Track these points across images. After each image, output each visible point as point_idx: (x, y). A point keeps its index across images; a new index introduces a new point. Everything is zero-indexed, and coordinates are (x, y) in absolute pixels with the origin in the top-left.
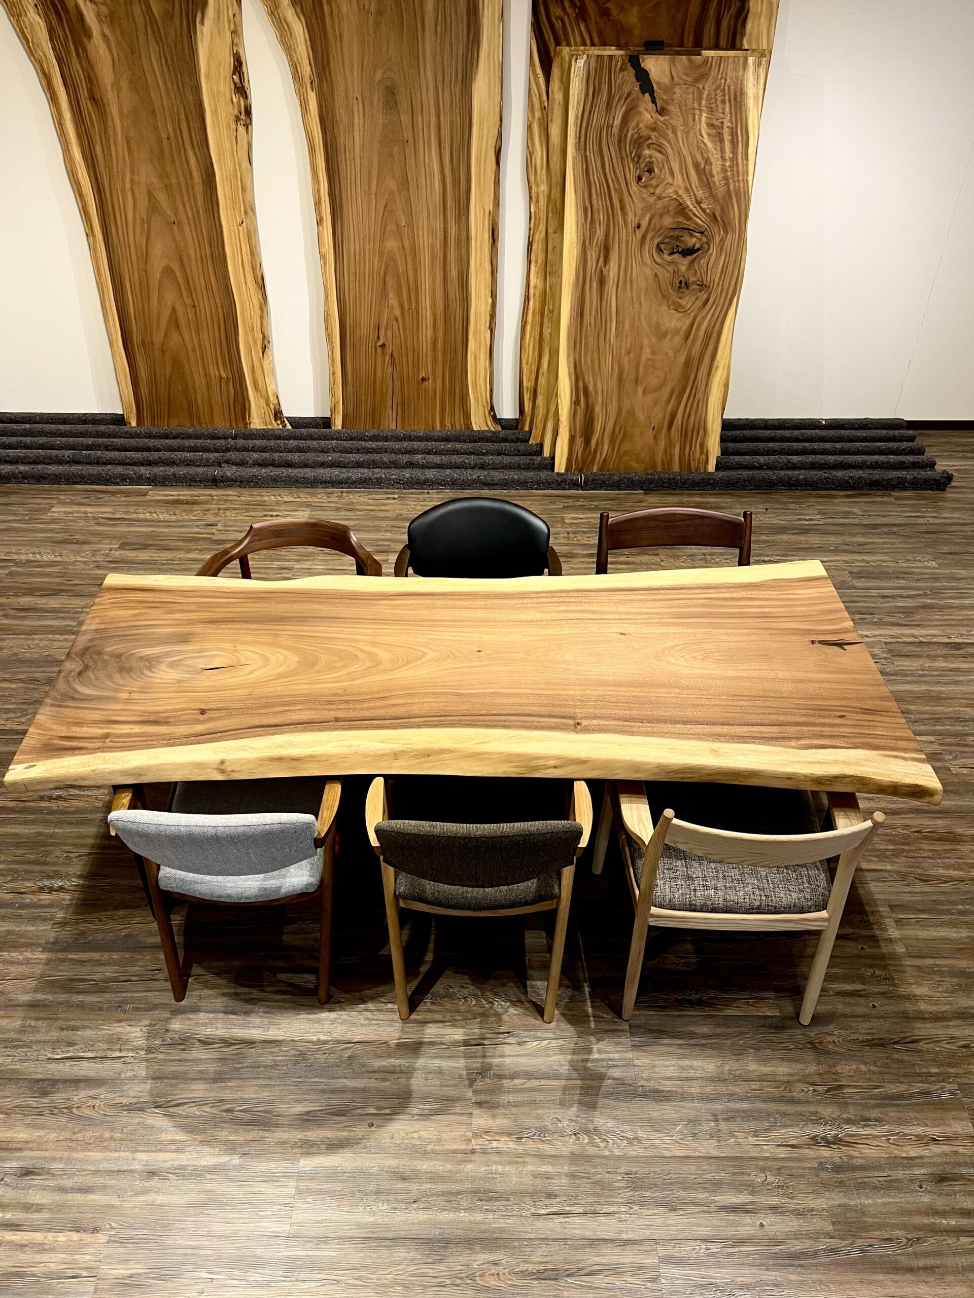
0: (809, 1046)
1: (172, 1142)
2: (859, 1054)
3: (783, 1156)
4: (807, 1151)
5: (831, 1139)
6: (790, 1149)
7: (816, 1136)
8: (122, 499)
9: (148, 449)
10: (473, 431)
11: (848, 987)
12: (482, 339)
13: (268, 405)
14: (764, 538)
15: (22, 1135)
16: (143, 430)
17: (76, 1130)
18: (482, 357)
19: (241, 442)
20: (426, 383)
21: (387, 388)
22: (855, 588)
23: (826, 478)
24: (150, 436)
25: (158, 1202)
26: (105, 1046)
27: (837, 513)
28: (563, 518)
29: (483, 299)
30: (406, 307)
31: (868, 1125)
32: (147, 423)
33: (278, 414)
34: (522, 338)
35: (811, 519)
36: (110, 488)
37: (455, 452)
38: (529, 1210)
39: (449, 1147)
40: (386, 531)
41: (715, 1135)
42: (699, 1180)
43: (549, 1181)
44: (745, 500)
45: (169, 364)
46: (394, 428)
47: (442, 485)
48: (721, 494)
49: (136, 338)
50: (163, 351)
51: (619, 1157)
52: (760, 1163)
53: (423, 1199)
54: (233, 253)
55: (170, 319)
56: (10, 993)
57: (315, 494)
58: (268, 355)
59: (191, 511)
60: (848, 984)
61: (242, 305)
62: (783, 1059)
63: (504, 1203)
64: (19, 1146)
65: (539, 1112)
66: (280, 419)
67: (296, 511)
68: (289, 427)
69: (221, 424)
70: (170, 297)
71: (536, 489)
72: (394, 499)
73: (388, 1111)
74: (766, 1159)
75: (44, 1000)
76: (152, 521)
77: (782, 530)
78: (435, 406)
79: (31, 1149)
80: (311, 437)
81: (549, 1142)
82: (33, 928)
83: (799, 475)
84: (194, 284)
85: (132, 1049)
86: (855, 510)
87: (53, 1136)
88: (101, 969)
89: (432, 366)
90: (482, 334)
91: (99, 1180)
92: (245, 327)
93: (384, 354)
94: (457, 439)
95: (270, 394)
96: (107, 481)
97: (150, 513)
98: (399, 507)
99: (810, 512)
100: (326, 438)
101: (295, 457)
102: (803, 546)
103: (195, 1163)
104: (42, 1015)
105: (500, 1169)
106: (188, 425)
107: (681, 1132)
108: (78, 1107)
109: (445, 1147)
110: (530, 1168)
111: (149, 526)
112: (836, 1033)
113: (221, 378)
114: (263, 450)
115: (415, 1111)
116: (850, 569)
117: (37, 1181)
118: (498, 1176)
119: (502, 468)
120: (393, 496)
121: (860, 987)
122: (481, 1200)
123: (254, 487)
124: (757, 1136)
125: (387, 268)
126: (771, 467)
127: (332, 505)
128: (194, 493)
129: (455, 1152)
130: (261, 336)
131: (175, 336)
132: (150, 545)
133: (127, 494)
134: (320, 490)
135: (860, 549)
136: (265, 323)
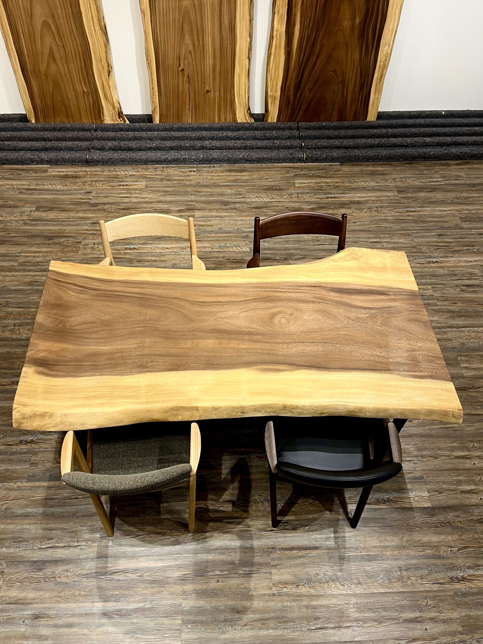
0: (448, 525)
1: (113, 596)
2: (474, 528)
3: (436, 589)
4: (448, 586)
5: (460, 578)
6: (439, 585)
7: (453, 577)
8: (33, 175)
9: (44, 139)
10: (238, 123)
11: (467, 488)
12: (244, 65)
13: (114, 108)
14: (410, 195)
15: (31, 595)
16: (39, 126)
17: (60, 591)
18: (243, 76)
19: (100, 134)
20: (209, 94)
21: (186, 98)
22: (464, 228)
23: (446, 154)
24: (44, 129)
25: (109, 632)
26: (70, 540)
27: (451, 177)
28: (294, 183)
29: (244, 39)
30: (197, 45)
31: (479, 569)
32: (42, 120)
33: (120, 114)
34: (268, 64)
35: (437, 181)
36: (25, 167)
37: (228, 138)
38: (305, 627)
39: (261, 593)
40: (191, 195)
41: (400, 579)
42: (393, 606)
43: (315, 610)
44: (399, 168)
45: (51, 84)
46: (190, 121)
47: (222, 161)
48: (385, 164)
49: (29, 67)
50: (47, 76)
51: (351, 594)
52: (424, 594)
53: (249, 624)
54: (86, 11)
55: (49, 55)
56: (12, 508)
57: (147, 169)
58: (112, 77)
59: (75, 183)
60: (467, 486)
61: (93, 44)
62: (434, 533)
63: (292, 624)
64: (30, 601)
65: (307, 569)
66: (122, 117)
67: (137, 181)
68: (127, 122)
69: (87, 121)
70: (48, 40)
71: (277, 163)
72: (194, 171)
73: (226, 572)
74: (427, 591)
75: (32, 512)
76: (53, 190)
77: (420, 189)
78: (214, 108)
79: (37, 603)
80: (141, 130)
81: (313, 587)
82: (20, 467)
83: (430, 152)
84: (62, 31)
85: (84, 541)
86: (462, 174)
87: (47, 595)
88: (61, 491)
89: (213, 82)
90: (244, 62)
91: (75, 620)
92: (96, 59)
93: (183, 75)
94: (228, 129)
95: (115, 102)
96: (23, 162)
97: (51, 184)
98: (198, 177)
99: (436, 176)
100: (151, 130)
101: (133, 144)
102: (433, 200)
103: (126, 607)
104: (32, 521)
105: (289, 604)
106: (67, 122)
107: (382, 578)
108: (59, 577)
109: (259, 593)
110: (304, 603)
111: (51, 194)
112: (461, 516)
113: (84, 92)
114: (114, 139)
115: (241, 572)
116: (460, 215)
117: (43, 621)
118: (288, 608)
119: (257, 148)
120: (193, 169)
121: (473, 487)
122: (280, 623)
123: (111, 165)
124: (422, 579)
125: (183, 19)
126: (413, 146)
127: (158, 177)
128: (76, 170)
129: (264, 595)
130: (106, 65)
131: (53, 66)
132: (54, 208)
133: (36, 171)
134: (150, 166)
135: (466, 201)
136: (108, 57)
